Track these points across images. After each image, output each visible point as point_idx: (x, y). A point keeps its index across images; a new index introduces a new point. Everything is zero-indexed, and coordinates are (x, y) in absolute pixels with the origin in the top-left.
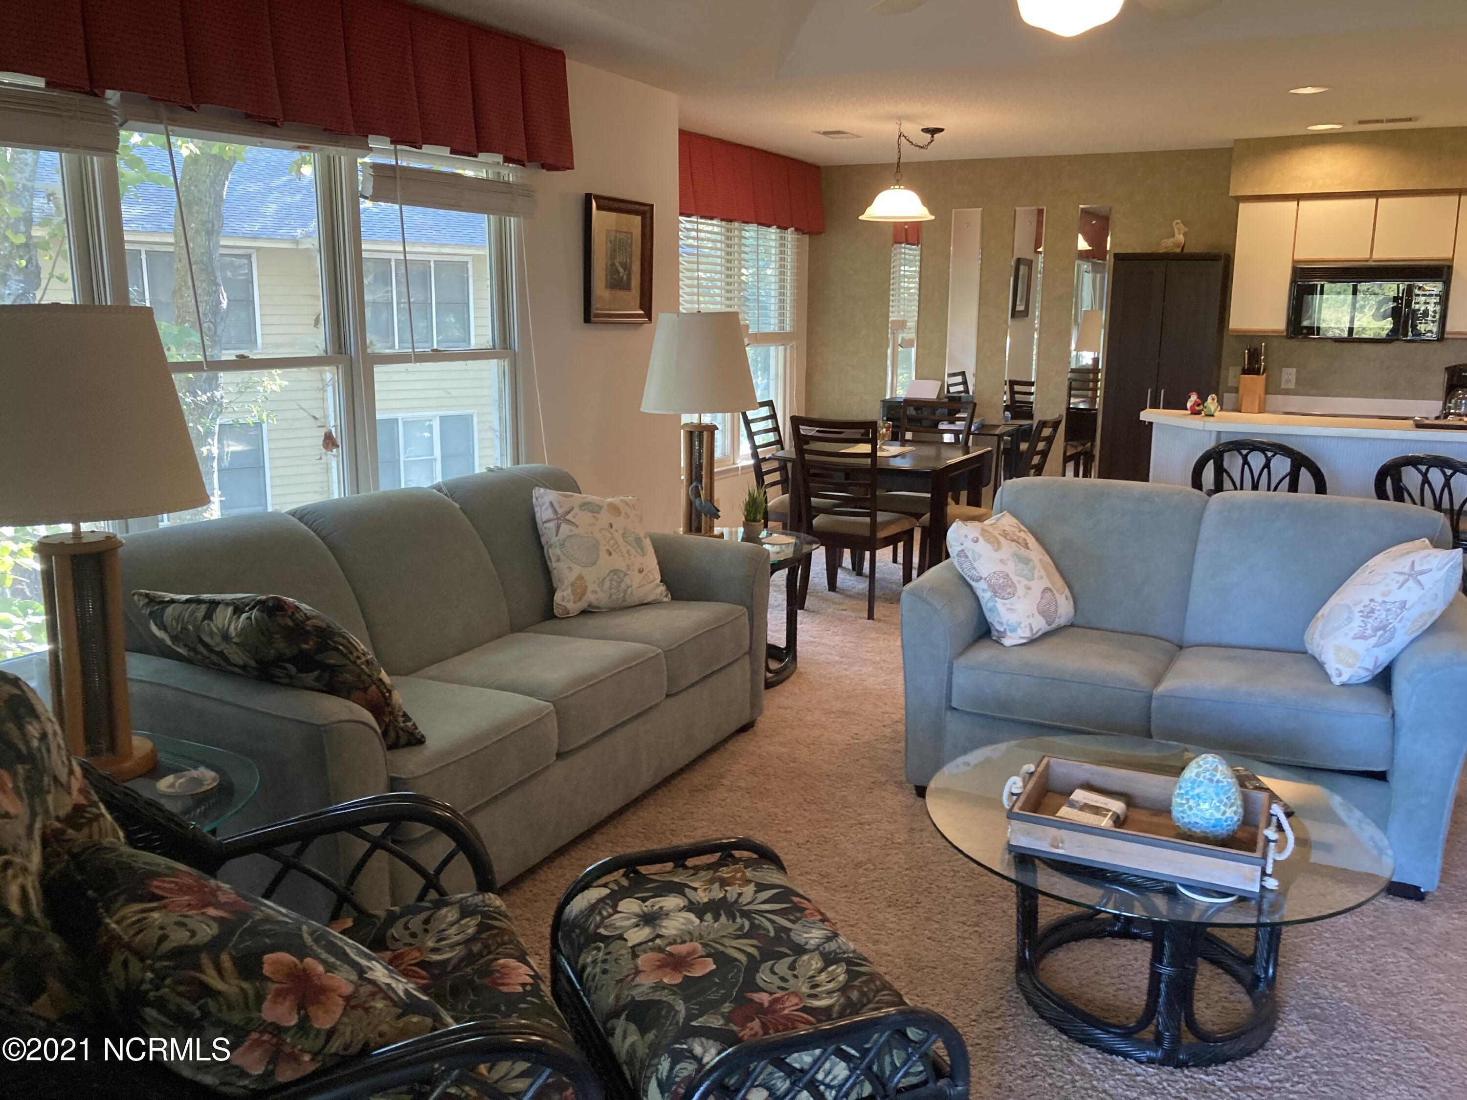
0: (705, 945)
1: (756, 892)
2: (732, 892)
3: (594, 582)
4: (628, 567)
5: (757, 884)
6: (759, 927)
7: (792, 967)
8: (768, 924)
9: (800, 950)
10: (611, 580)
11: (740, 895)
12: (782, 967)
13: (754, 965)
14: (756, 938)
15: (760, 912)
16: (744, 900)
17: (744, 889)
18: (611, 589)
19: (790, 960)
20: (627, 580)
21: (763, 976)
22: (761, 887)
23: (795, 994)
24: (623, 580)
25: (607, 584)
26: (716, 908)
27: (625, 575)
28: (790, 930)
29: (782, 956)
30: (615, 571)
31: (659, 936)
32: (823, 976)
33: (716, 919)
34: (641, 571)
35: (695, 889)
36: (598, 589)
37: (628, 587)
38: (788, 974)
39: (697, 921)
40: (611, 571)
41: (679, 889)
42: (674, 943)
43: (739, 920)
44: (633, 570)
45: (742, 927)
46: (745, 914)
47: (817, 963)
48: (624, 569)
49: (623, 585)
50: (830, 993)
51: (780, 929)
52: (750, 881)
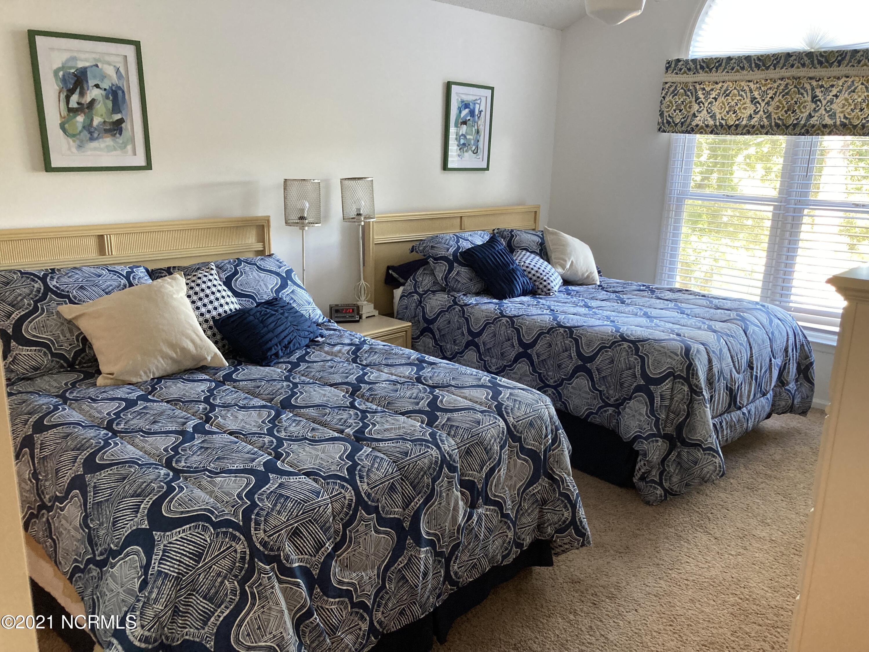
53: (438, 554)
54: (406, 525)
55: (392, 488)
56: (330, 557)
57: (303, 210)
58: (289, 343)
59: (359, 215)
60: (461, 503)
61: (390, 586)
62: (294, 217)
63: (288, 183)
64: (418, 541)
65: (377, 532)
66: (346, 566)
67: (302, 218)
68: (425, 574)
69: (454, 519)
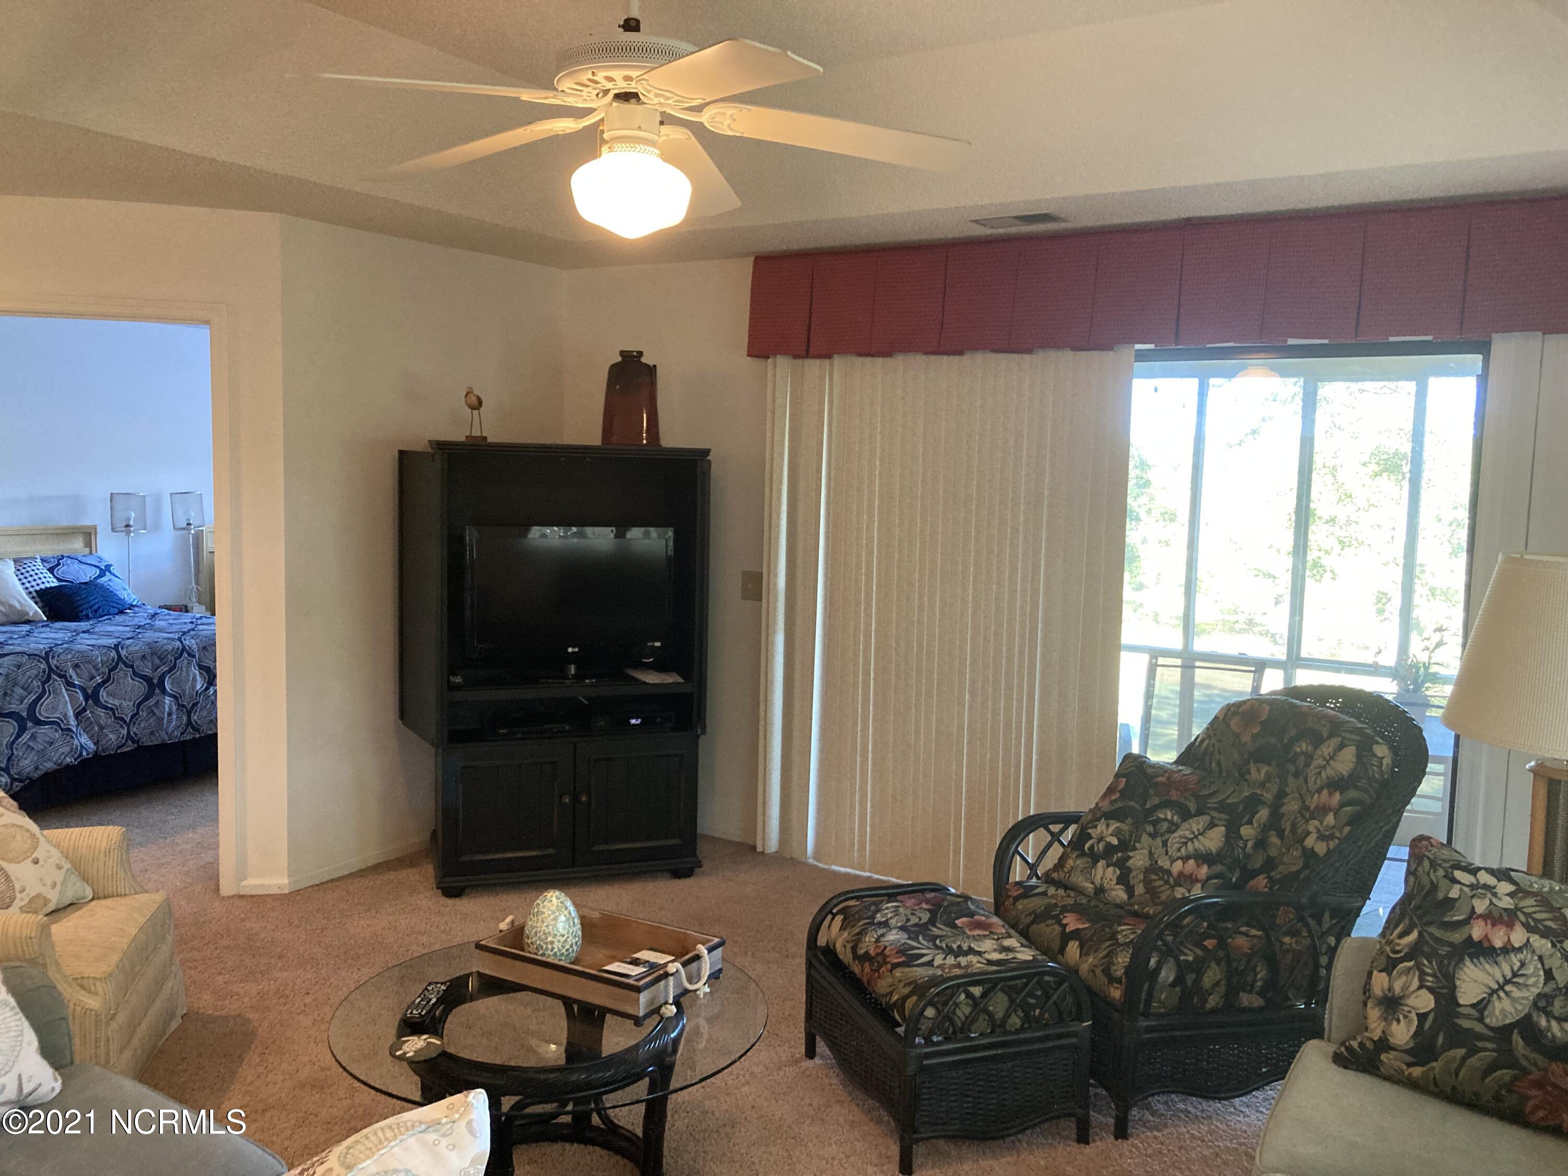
0: (965, 933)
1: (933, 960)
2: (951, 960)
5: (933, 966)
6: (929, 941)
7: (908, 920)
8: (923, 942)
9: (903, 928)
11: (945, 959)
12: (914, 920)
13: (932, 921)
14: (930, 935)
15: (929, 948)
16: (941, 956)
17: (941, 962)
19: (909, 923)
21: (926, 917)
22: (930, 964)
23: (907, 908)
26: (959, 952)
28: (909, 939)
29: (915, 925)
31: (998, 940)
32: (889, 916)
33: (959, 947)
35: (978, 962)
38: (910, 917)
39: (972, 945)
41: (990, 962)
42: (985, 936)
43: (944, 946)
45: (941, 942)
46: (937, 947)
47: (893, 922)
50: (887, 908)
51: (916, 939)
52: (937, 967)
53: (180, 706)
54: (155, 681)
55: (144, 657)
56: (100, 685)
57: (129, 519)
58: (99, 608)
59: (189, 524)
60: (198, 678)
61: (143, 714)
62: (120, 525)
63: (115, 497)
64: (164, 691)
65: (132, 679)
66: (111, 694)
67: (128, 526)
68: (170, 714)
69: (194, 686)
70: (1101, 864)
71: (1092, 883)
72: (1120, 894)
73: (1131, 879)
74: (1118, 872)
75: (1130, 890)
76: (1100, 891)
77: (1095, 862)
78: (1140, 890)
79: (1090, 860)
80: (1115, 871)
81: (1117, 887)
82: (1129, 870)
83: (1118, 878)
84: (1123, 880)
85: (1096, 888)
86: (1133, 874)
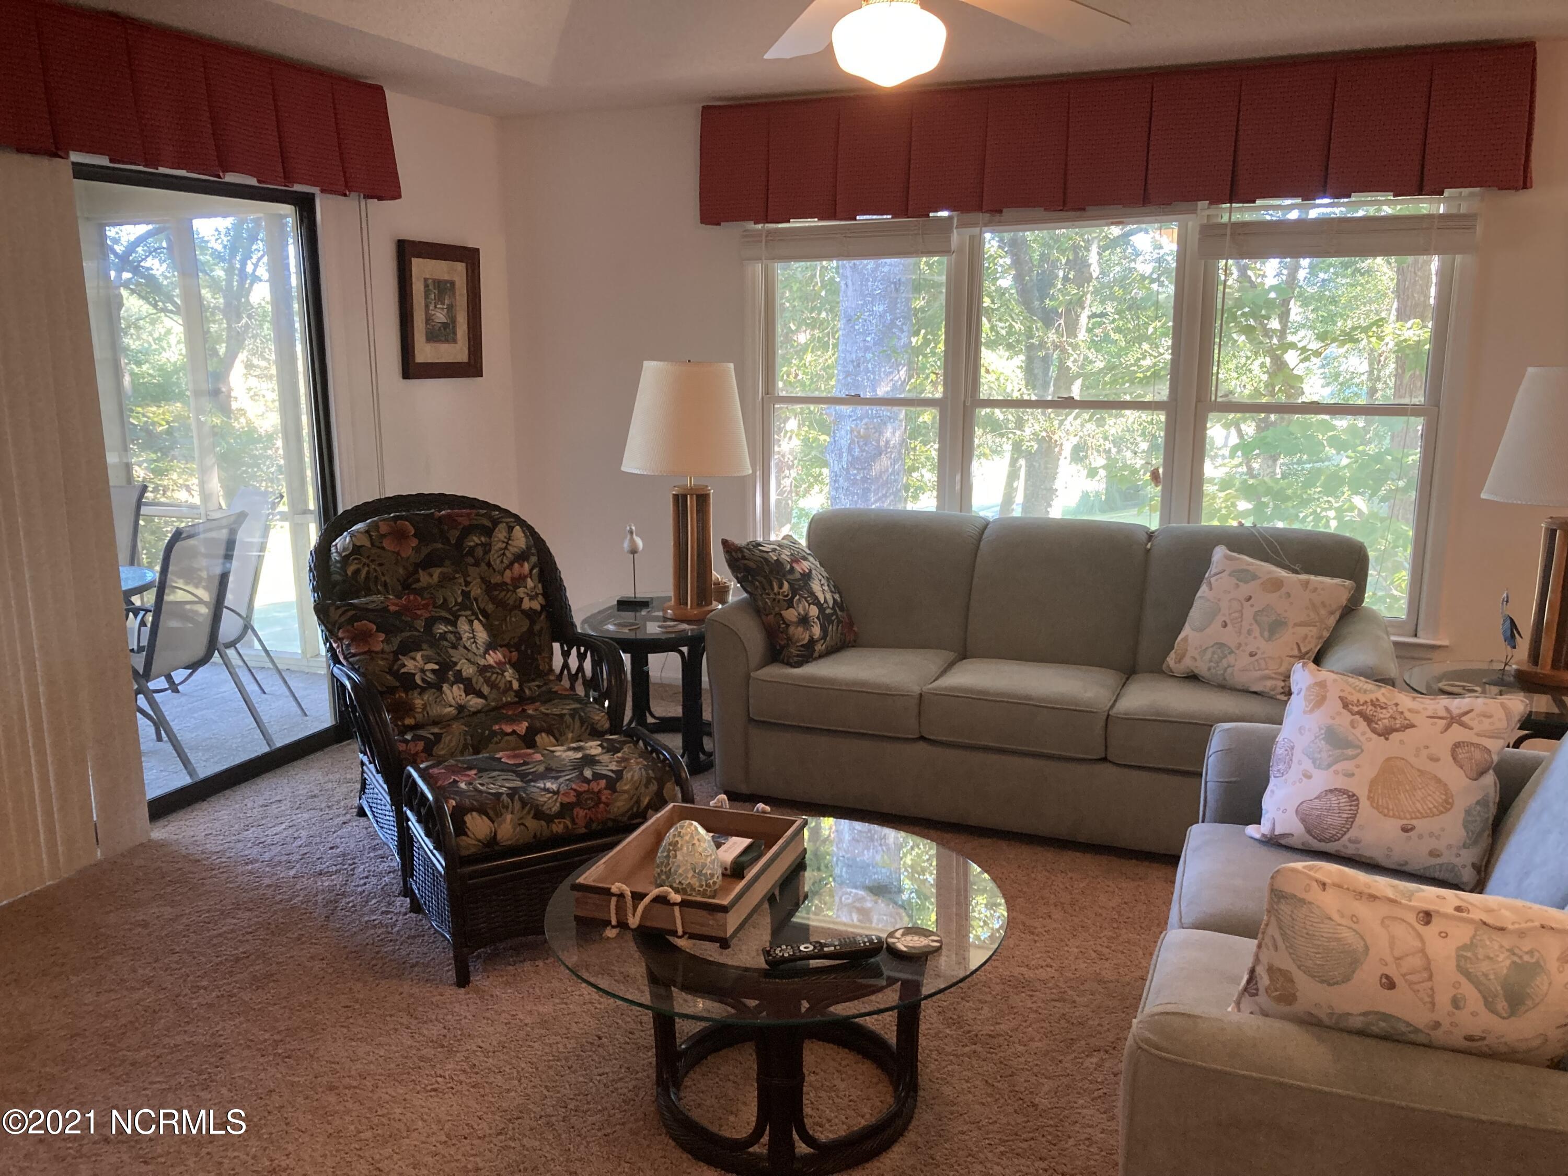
3: (1196, 648)
4: (1240, 645)
10: (1214, 653)
18: (1211, 661)
20: (1231, 658)
24: (1225, 657)
25: (1208, 655)
27: (1232, 652)
30: (1221, 645)
34: (1252, 655)
36: (1198, 657)
37: (1229, 666)
40: (1217, 644)
44: (1244, 651)
48: (1233, 645)
49: (1225, 663)
70: (445, 687)
71: (451, 706)
72: (475, 702)
73: (475, 685)
74: (462, 686)
75: (480, 694)
76: (461, 708)
77: (440, 689)
78: (486, 690)
79: (434, 690)
80: (459, 688)
81: (469, 697)
82: (469, 680)
83: (465, 691)
84: (470, 689)
85: (456, 708)
86: (474, 681)
